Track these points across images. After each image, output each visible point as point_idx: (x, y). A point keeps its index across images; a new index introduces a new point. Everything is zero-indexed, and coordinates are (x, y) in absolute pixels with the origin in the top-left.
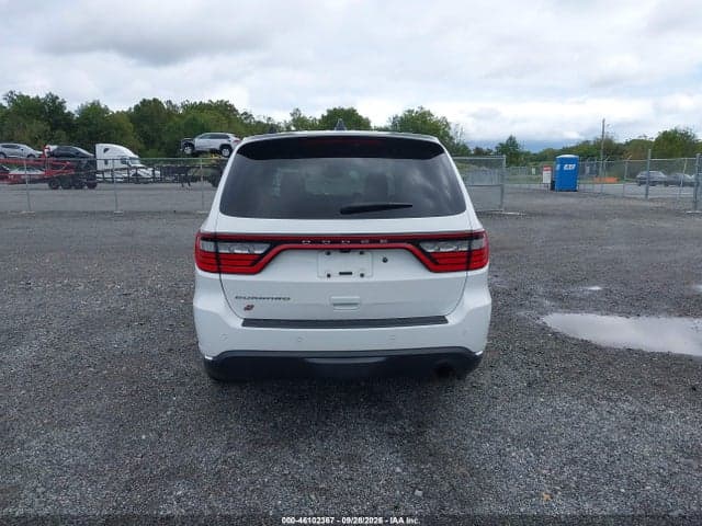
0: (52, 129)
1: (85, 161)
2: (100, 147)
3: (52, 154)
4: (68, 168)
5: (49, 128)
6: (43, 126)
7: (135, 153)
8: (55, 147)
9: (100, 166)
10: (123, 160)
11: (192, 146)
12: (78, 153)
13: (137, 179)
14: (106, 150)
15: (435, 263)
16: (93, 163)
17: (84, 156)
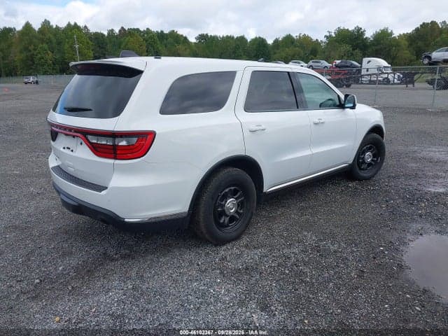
0: (354, 50)
1: (354, 70)
2: (365, 60)
3: (337, 66)
4: (345, 74)
5: (351, 49)
6: (348, 47)
7: (389, 63)
8: (339, 61)
9: (364, 72)
10: (379, 68)
11: (430, 58)
12: (352, 64)
13: (387, 81)
14: (369, 62)
15: (98, 150)
16: (359, 71)
17: (355, 67)
